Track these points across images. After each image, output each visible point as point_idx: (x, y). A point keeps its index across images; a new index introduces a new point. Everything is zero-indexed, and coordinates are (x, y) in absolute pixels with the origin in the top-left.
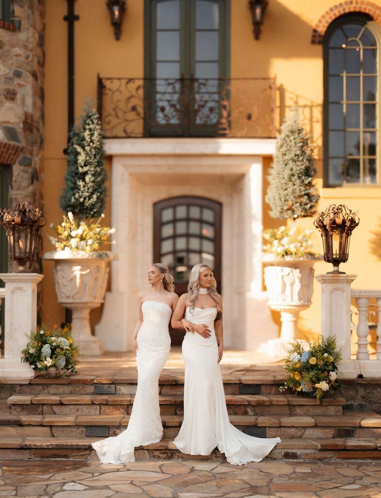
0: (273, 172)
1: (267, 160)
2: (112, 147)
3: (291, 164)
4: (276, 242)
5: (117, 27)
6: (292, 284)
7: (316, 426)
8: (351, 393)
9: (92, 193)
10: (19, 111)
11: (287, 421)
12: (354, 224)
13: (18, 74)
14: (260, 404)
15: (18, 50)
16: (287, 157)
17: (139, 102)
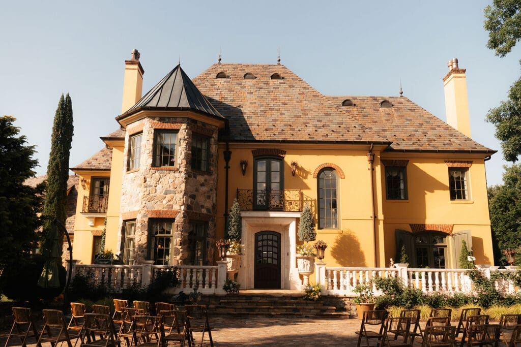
0: (300, 225)
1: (298, 219)
2: (243, 214)
3: (306, 223)
4: (301, 250)
5: (244, 172)
6: (307, 265)
7: (314, 309)
8: (326, 300)
9: (237, 232)
10: (211, 203)
11: (306, 307)
12: (326, 247)
13: (211, 190)
14: (297, 303)
15: (212, 182)
16: (305, 220)
17: (251, 198)
